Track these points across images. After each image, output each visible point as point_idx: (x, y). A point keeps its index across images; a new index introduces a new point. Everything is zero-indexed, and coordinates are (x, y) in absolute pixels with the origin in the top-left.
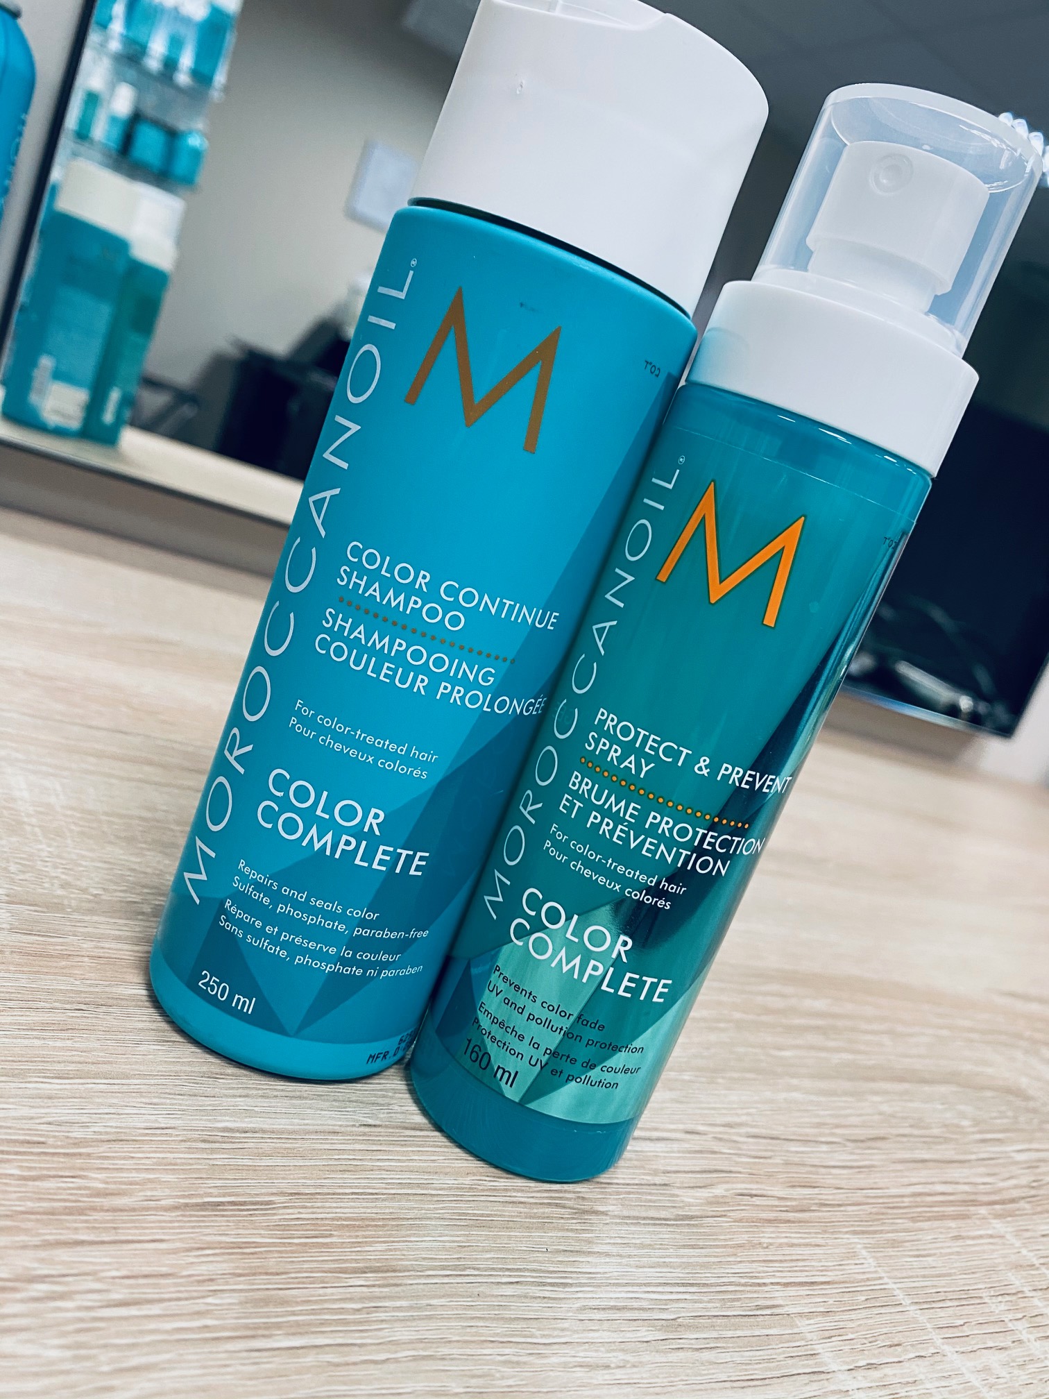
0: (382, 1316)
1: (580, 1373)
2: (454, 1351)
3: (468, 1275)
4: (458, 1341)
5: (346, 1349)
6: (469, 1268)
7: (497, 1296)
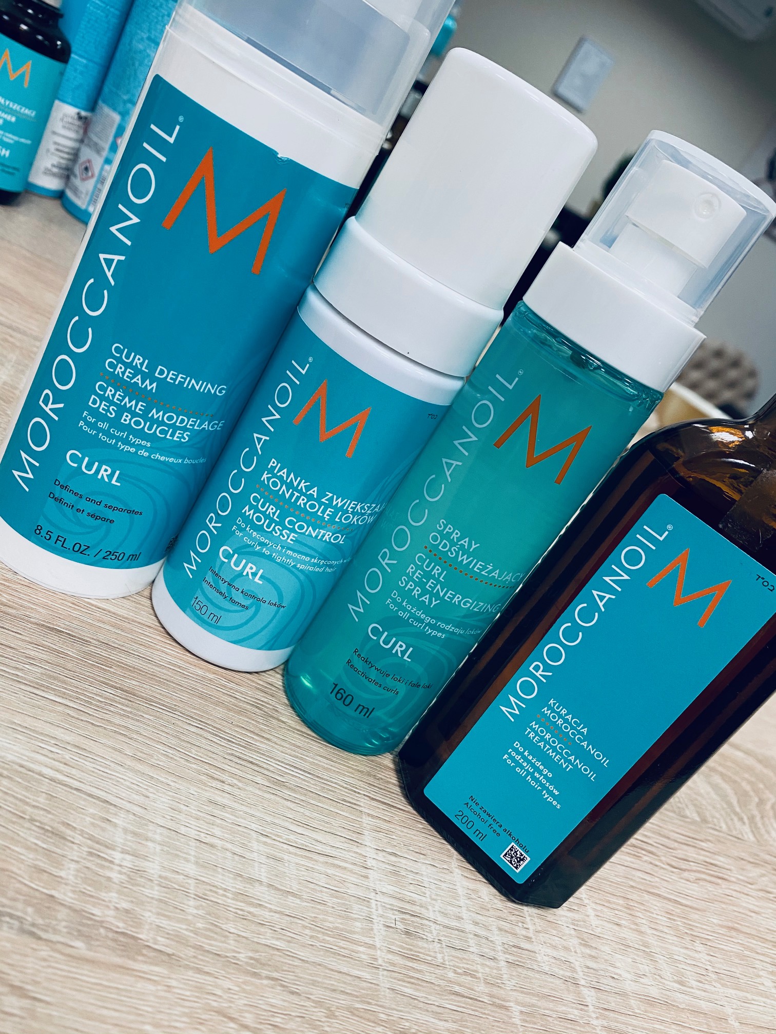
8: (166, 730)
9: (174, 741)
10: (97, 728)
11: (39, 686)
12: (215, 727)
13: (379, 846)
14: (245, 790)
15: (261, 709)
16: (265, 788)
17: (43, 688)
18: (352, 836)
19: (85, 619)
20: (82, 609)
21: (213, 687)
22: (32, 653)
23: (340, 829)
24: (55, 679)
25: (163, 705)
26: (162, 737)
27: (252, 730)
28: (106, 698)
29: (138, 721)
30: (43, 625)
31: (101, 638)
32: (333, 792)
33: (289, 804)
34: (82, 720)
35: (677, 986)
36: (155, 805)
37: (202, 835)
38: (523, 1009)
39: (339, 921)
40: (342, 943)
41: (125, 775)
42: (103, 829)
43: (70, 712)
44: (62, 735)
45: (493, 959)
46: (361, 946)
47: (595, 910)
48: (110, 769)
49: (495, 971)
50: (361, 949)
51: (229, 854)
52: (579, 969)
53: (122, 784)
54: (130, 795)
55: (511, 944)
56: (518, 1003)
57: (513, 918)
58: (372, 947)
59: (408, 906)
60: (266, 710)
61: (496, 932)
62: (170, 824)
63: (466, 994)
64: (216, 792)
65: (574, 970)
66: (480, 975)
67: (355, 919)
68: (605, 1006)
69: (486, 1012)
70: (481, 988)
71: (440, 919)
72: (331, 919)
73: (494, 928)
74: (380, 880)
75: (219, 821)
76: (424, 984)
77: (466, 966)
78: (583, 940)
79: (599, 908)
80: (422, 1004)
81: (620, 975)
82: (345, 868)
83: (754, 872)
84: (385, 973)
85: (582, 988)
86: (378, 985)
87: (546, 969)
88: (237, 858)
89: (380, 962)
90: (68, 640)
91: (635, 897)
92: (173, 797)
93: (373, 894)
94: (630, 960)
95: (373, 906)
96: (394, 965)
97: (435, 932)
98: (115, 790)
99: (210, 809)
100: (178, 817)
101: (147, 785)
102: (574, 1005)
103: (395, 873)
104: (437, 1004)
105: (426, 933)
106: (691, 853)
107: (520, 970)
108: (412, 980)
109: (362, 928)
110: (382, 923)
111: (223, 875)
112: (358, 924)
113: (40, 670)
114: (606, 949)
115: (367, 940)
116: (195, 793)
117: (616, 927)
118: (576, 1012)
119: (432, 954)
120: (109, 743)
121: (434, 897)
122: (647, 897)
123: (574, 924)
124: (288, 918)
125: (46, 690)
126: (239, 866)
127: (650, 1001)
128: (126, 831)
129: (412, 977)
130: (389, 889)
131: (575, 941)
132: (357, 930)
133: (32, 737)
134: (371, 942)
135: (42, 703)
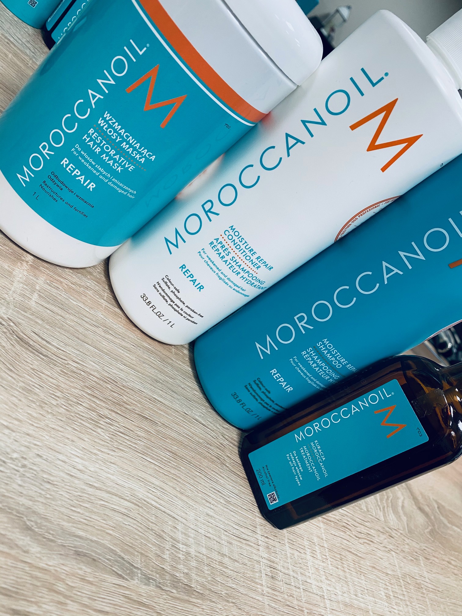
8: (189, 475)
9: (192, 481)
10: (166, 476)
11: (144, 454)
12: (205, 472)
13: (262, 533)
14: (218, 507)
15: (219, 460)
16: (224, 505)
17: (145, 454)
18: (253, 529)
19: (155, 409)
20: (153, 403)
21: (202, 447)
22: (139, 433)
23: (249, 525)
24: (149, 448)
25: (187, 460)
26: (188, 480)
27: (217, 472)
28: (167, 458)
29: (179, 471)
30: (141, 415)
31: (162, 420)
32: (246, 505)
33: (232, 513)
34: (161, 472)
35: (355, 597)
37: (206, 533)
38: (308, 611)
39: (251, 573)
40: (253, 584)
41: (178, 502)
42: (175, 532)
44: (155, 482)
45: (299, 588)
46: (258, 585)
47: (331, 561)
48: (173, 500)
49: (299, 594)
50: (259, 586)
51: (215, 542)
52: (325, 591)
55: (304, 580)
56: (306, 609)
57: (305, 567)
58: (262, 585)
59: (272, 564)
60: (221, 460)
61: (300, 575)
62: (195, 528)
63: (291, 606)
65: (323, 592)
66: (295, 596)
67: (256, 572)
68: (333, 608)
69: (297, 613)
70: (295, 602)
71: (283, 570)
72: (249, 572)
73: (299, 573)
74: (263, 552)
76: (278, 602)
77: (290, 592)
78: (327, 577)
79: (332, 560)
80: (278, 611)
81: (337, 593)
82: (252, 546)
83: (383, 537)
84: (266, 597)
85: (326, 600)
86: (264, 603)
87: (315, 591)
88: (218, 543)
89: (265, 592)
90: (150, 423)
91: (343, 554)
93: (261, 558)
94: (341, 585)
95: (262, 565)
96: (269, 593)
97: (281, 576)
99: (207, 518)
101: (186, 507)
102: (323, 608)
103: (268, 547)
104: (282, 611)
105: (278, 577)
106: (362, 529)
107: (307, 593)
108: (274, 600)
109: (258, 576)
110: (265, 573)
111: (214, 553)
112: (257, 574)
113: (143, 444)
114: (333, 580)
115: (260, 582)
116: (202, 510)
117: (337, 570)
118: (324, 611)
119: (280, 587)
120: (171, 485)
121: (280, 559)
122: (347, 553)
123: (323, 569)
124: (236, 573)
125: (146, 455)
126: (219, 548)
127: (346, 605)
128: (182, 532)
129: (274, 599)
130: (266, 556)
131: (324, 577)
132: (257, 577)
134: (261, 583)
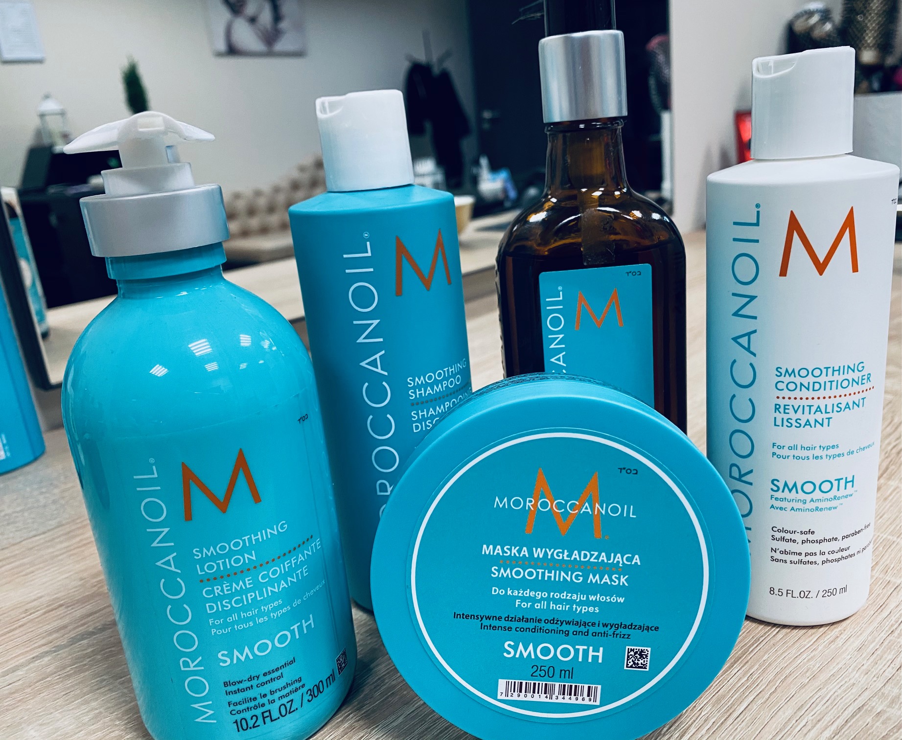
0: (756, 676)
1: (833, 646)
2: (790, 669)
3: (762, 641)
4: (787, 665)
5: (760, 695)
6: (760, 638)
7: (779, 640)
36: (862, 682)
43: (760, 702)
53: (841, 694)
54: (852, 694)
64: (848, 644)
75: (878, 652)
92: (853, 670)
98: (847, 701)
100: (874, 673)
133: (788, 733)
135: (748, 716)
